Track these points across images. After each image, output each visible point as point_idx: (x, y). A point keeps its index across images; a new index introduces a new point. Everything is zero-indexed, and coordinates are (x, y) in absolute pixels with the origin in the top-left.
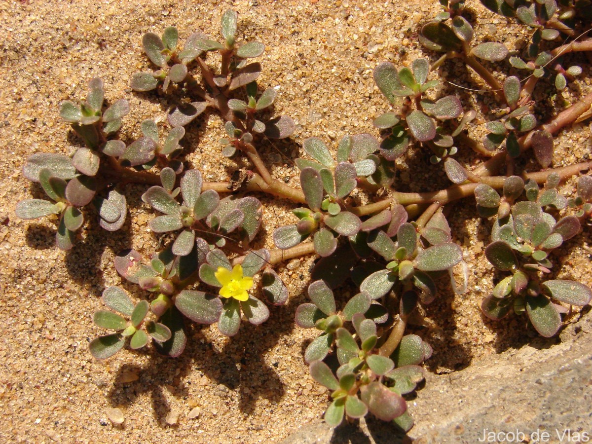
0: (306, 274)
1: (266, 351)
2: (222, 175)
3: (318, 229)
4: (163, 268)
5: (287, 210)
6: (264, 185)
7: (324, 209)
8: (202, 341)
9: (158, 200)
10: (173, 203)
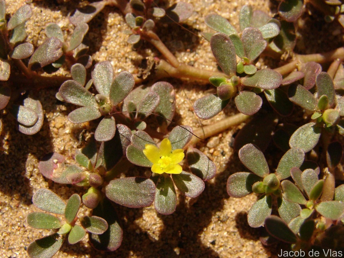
0: (227, 150)
1: (201, 231)
2: (130, 69)
3: (237, 93)
4: (88, 161)
5: (197, 92)
6: (172, 70)
7: (240, 72)
8: (138, 231)
9: (73, 94)
10: (87, 95)
